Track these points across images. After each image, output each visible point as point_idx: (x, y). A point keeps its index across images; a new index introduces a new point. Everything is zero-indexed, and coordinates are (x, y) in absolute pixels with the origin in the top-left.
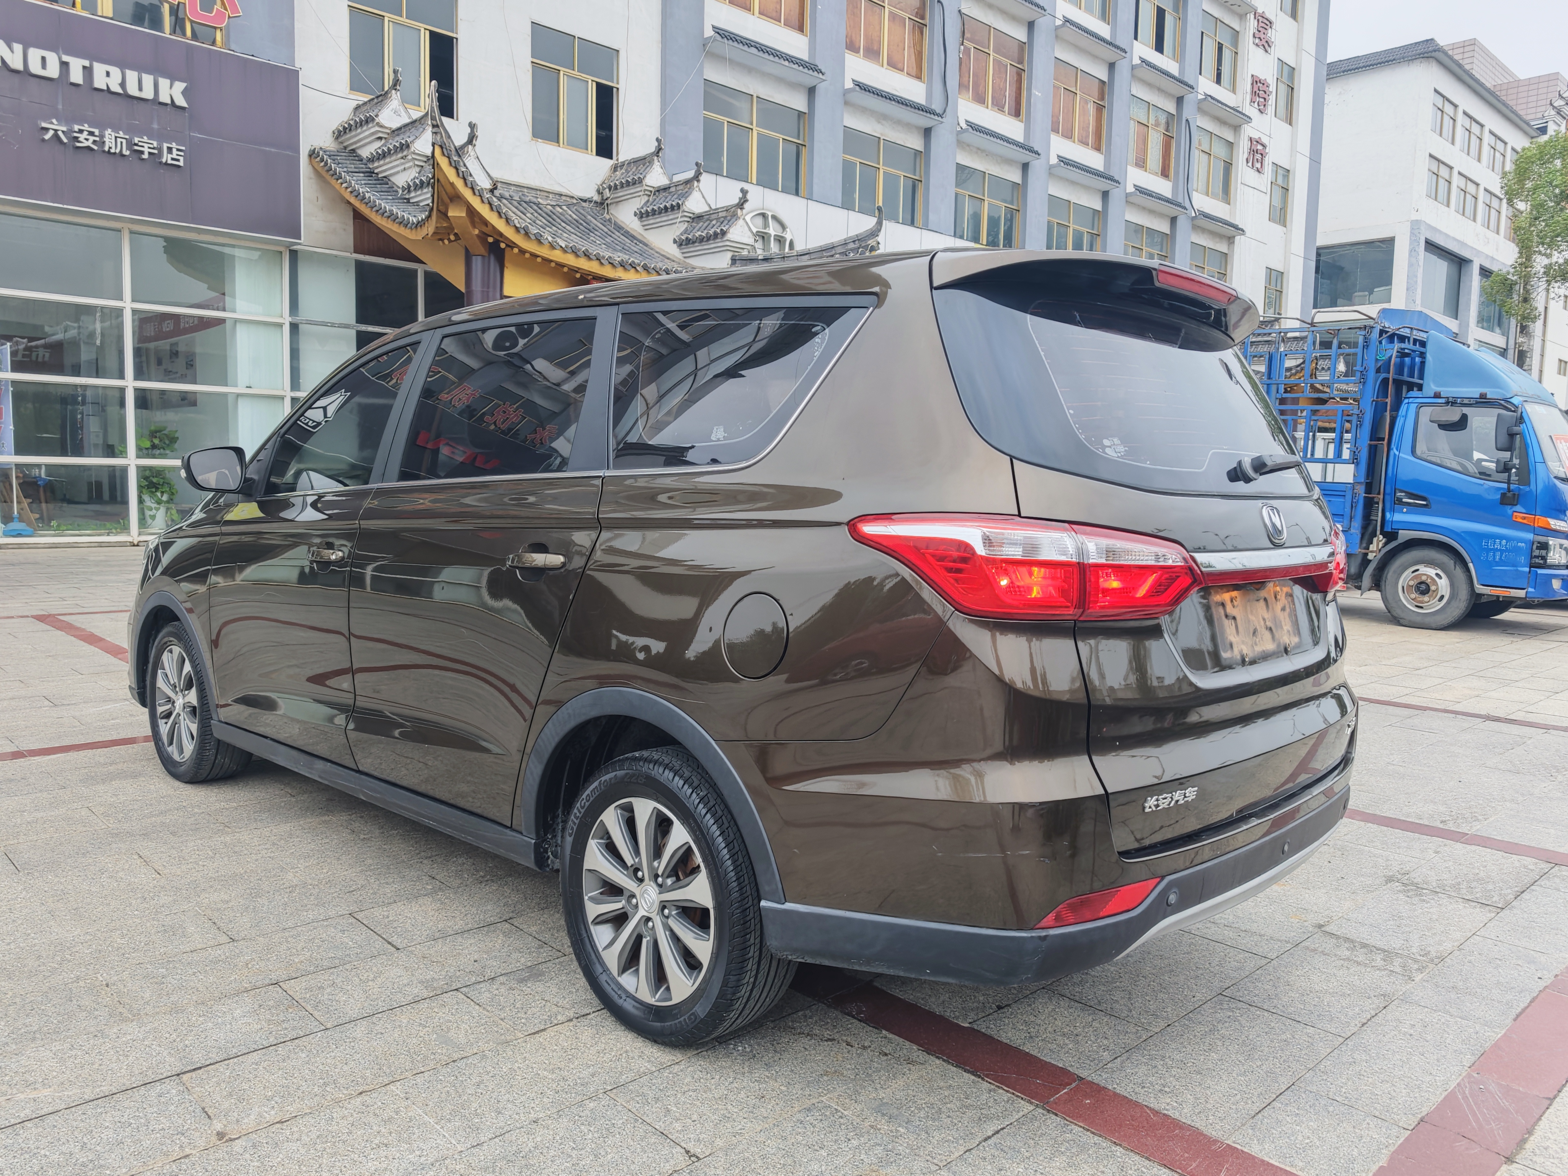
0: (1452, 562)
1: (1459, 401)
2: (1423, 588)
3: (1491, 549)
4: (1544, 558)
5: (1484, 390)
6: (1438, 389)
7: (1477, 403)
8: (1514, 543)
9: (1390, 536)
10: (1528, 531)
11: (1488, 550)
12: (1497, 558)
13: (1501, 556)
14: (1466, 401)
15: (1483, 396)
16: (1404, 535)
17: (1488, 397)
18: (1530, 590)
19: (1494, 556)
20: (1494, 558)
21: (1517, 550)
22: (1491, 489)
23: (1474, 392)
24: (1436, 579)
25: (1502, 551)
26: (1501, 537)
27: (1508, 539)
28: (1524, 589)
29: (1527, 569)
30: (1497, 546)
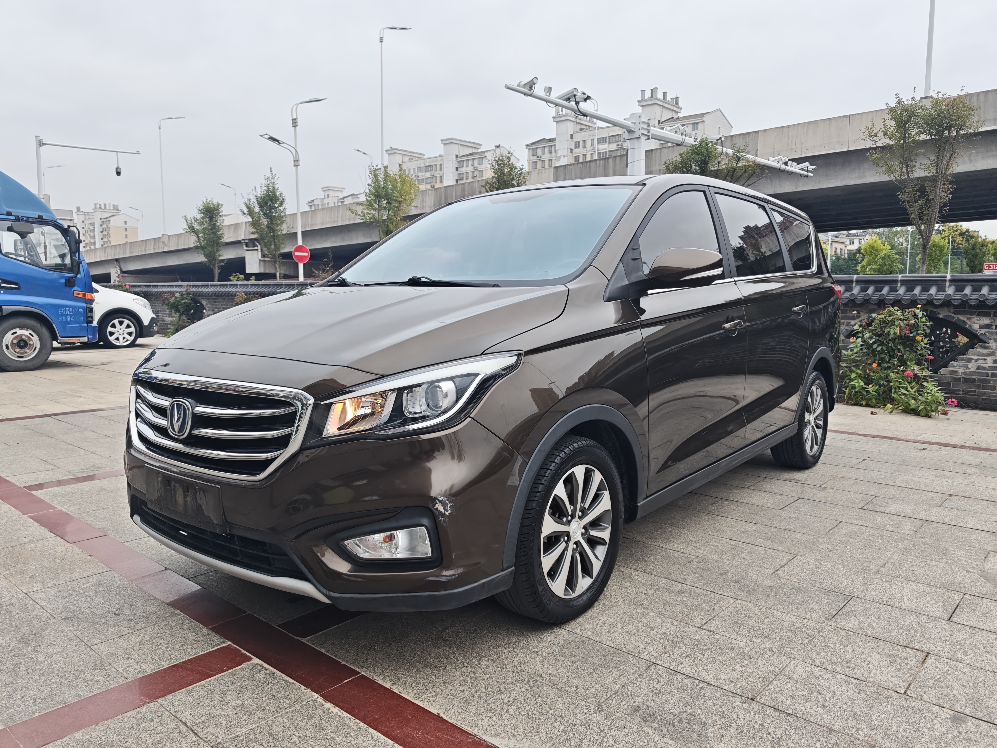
0: (39, 325)
1: (25, 219)
2: (22, 344)
3: (64, 315)
4: (92, 317)
5: (41, 214)
6: (9, 210)
7: (38, 221)
8: (77, 310)
10: (83, 302)
11: (62, 315)
12: (69, 319)
13: (71, 318)
14: (30, 220)
15: (40, 217)
16: (7, 309)
17: (44, 218)
18: (90, 337)
19: (66, 318)
20: (67, 320)
21: (78, 313)
22: (59, 277)
23: (35, 214)
24: (30, 337)
25: (71, 315)
26: (69, 307)
27: (73, 307)
28: (85, 337)
29: (86, 325)
30: (68, 312)
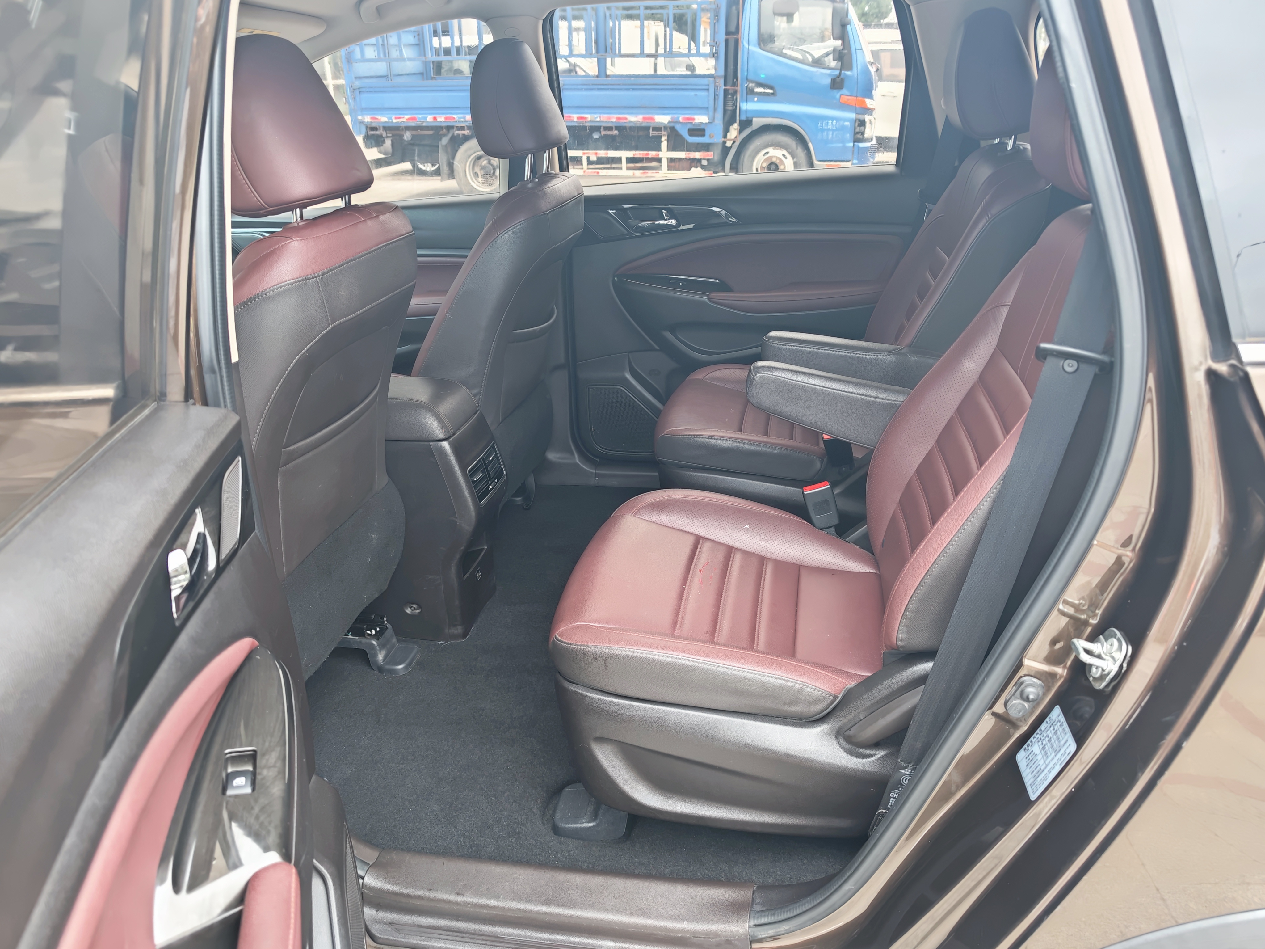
0: (795, 143)
2: (773, 168)
3: (825, 130)
4: (863, 134)
8: (842, 123)
9: (745, 124)
10: (852, 111)
11: (823, 130)
12: (830, 136)
13: (833, 134)
16: (758, 122)
19: (828, 135)
20: (828, 137)
21: (843, 128)
22: (823, 76)
24: (783, 158)
25: (833, 130)
26: (833, 119)
27: (838, 119)
28: (849, 161)
29: (851, 144)
30: (830, 126)
